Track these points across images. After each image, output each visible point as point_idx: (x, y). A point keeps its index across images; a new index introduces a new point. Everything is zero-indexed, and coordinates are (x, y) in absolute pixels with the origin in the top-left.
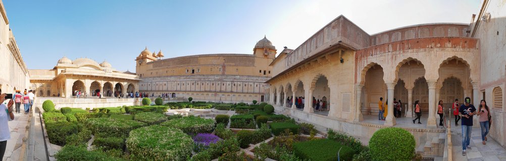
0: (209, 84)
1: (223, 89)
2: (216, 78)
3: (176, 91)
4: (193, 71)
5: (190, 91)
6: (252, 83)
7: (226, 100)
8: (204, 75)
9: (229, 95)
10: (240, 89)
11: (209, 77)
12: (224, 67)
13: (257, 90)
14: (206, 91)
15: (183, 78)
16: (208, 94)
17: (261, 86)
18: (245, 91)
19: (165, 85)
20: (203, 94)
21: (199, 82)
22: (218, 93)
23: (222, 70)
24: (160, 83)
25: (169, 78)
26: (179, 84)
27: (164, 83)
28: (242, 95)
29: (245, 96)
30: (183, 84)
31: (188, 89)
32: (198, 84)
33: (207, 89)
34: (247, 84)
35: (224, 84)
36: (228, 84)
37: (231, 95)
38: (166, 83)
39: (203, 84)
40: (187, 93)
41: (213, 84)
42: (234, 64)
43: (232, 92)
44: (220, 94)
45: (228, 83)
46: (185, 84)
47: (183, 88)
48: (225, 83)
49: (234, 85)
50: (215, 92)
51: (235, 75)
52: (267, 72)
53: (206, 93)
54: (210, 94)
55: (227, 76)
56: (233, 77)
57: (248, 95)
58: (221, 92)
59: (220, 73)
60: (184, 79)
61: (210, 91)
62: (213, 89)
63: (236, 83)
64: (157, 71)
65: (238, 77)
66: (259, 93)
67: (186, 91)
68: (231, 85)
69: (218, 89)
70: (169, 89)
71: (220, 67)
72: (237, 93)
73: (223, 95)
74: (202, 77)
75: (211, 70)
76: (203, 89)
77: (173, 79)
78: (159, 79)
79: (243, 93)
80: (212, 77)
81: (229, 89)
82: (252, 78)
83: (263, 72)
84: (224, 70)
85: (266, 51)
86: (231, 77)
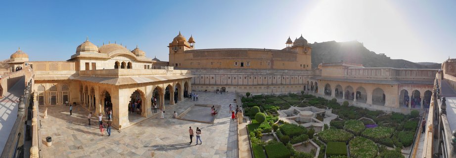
0: (262, 78)
1: (274, 82)
2: (268, 72)
3: (227, 85)
4: (242, 64)
5: (243, 85)
6: (297, 76)
7: (277, 92)
8: (256, 70)
9: (279, 87)
10: (288, 82)
11: (262, 71)
12: (272, 61)
13: (301, 82)
14: (258, 85)
15: (234, 71)
16: (260, 88)
17: (304, 78)
18: (292, 83)
19: (213, 78)
20: (256, 88)
21: (252, 76)
22: (270, 86)
23: (270, 64)
24: (206, 76)
25: (217, 71)
26: (229, 78)
27: (212, 76)
28: (290, 86)
29: (292, 87)
30: (235, 78)
31: (240, 82)
32: (250, 78)
33: (260, 83)
34: (293, 77)
35: (275, 78)
36: (278, 78)
37: (281, 87)
38: (213, 76)
39: (255, 78)
40: (239, 87)
41: (265, 78)
42: (280, 59)
43: (282, 84)
44: (272, 87)
45: (278, 76)
46: (237, 78)
47: (235, 82)
48: (275, 76)
49: (284, 78)
50: (267, 85)
51: (283, 70)
52: (306, 66)
53: (259, 86)
54: (263, 87)
55: (277, 70)
56: (282, 71)
57: (294, 86)
58: (272, 84)
59: (269, 67)
60: (236, 72)
61: (262, 85)
62: (265, 83)
63: (285, 77)
64: (199, 61)
65: (286, 71)
66: (303, 84)
67: (238, 85)
68: (280, 78)
69: (270, 83)
70: (218, 83)
71: (269, 61)
72: (286, 85)
73: (274, 87)
74: (255, 71)
75: (261, 64)
76: (255, 83)
77: (221, 72)
78: (204, 71)
79: (290, 85)
80: (265, 71)
81: (279, 82)
82: (297, 72)
83: (303, 66)
84: (272, 64)
85: (306, 50)
86: (280, 71)
